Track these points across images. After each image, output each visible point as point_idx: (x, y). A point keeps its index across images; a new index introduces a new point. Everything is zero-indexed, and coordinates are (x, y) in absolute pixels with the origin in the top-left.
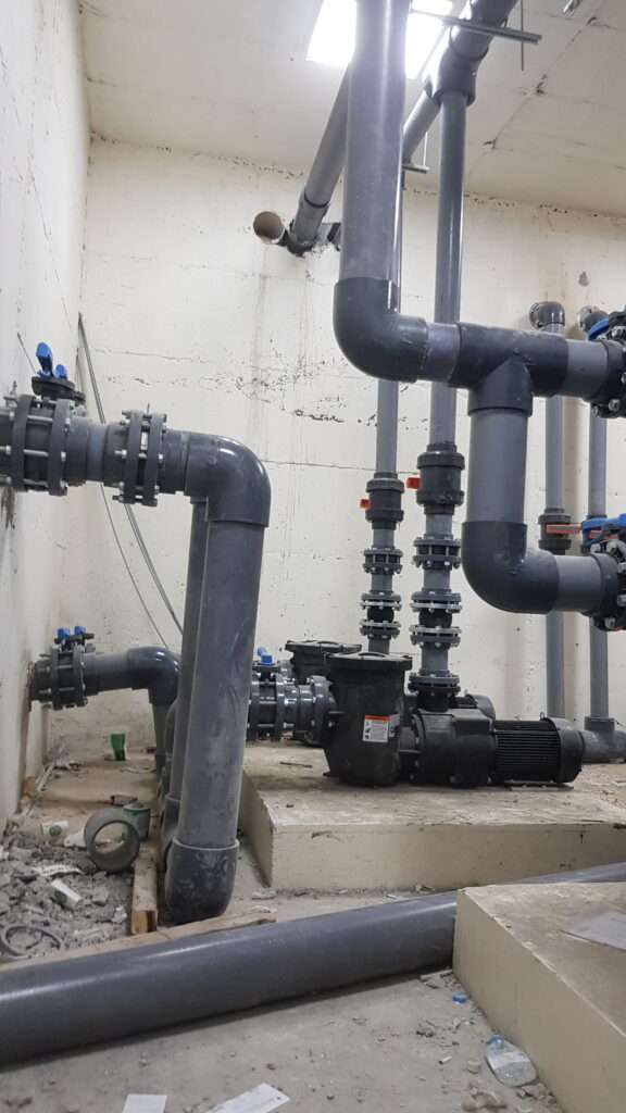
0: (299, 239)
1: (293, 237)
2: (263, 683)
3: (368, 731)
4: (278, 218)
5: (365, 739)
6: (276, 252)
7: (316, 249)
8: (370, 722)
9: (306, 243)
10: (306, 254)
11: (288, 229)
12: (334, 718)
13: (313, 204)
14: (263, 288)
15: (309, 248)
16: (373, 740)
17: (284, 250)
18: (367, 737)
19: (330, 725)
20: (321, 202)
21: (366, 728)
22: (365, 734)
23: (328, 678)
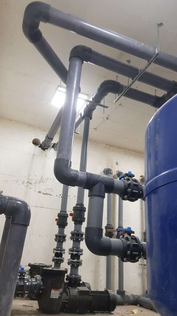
0: (44, 146)
1: (43, 146)
2: (20, 277)
3: (52, 294)
4: (40, 140)
5: (51, 297)
6: (38, 149)
7: (49, 149)
8: (53, 291)
9: (46, 147)
10: (46, 150)
11: (42, 143)
12: (42, 290)
13: (49, 138)
14: (33, 158)
15: (47, 149)
16: (54, 298)
17: (40, 149)
18: (52, 296)
19: (41, 292)
20: (51, 138)
21: (52, 293)
22: (51, 295)
23: (41, 276)
